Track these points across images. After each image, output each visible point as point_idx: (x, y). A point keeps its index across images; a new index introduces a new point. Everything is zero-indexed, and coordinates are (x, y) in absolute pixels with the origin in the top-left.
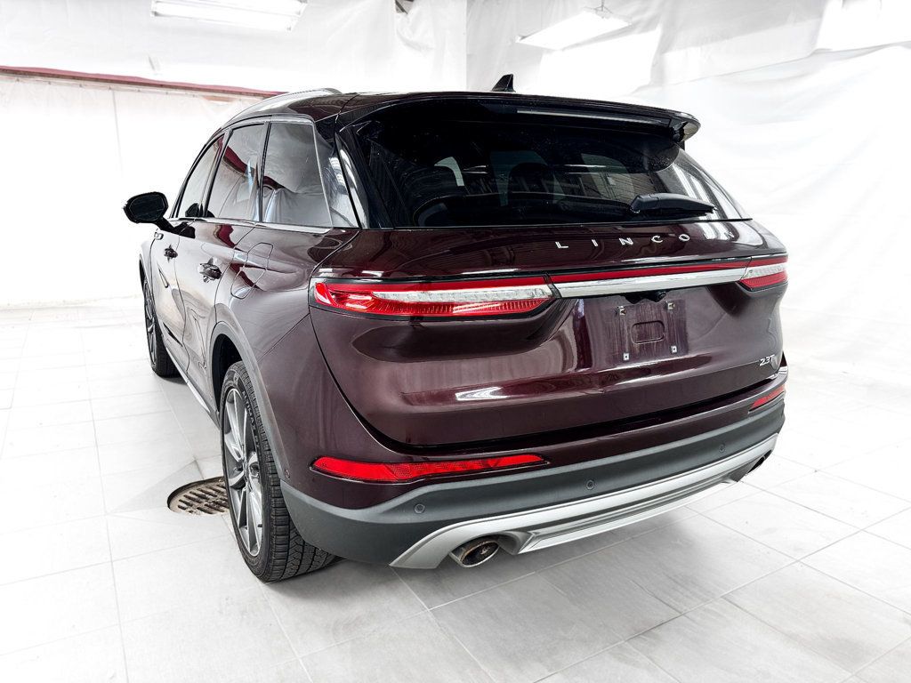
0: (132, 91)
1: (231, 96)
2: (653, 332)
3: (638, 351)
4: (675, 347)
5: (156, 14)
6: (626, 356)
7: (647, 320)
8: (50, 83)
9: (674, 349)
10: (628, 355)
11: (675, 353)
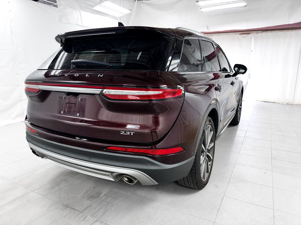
2: (73, 106)
3: (66, 112)
5: (202, 12)
6: (62, 112)
7: (71, 102)
9: (78, 114)
11: (78, 116)
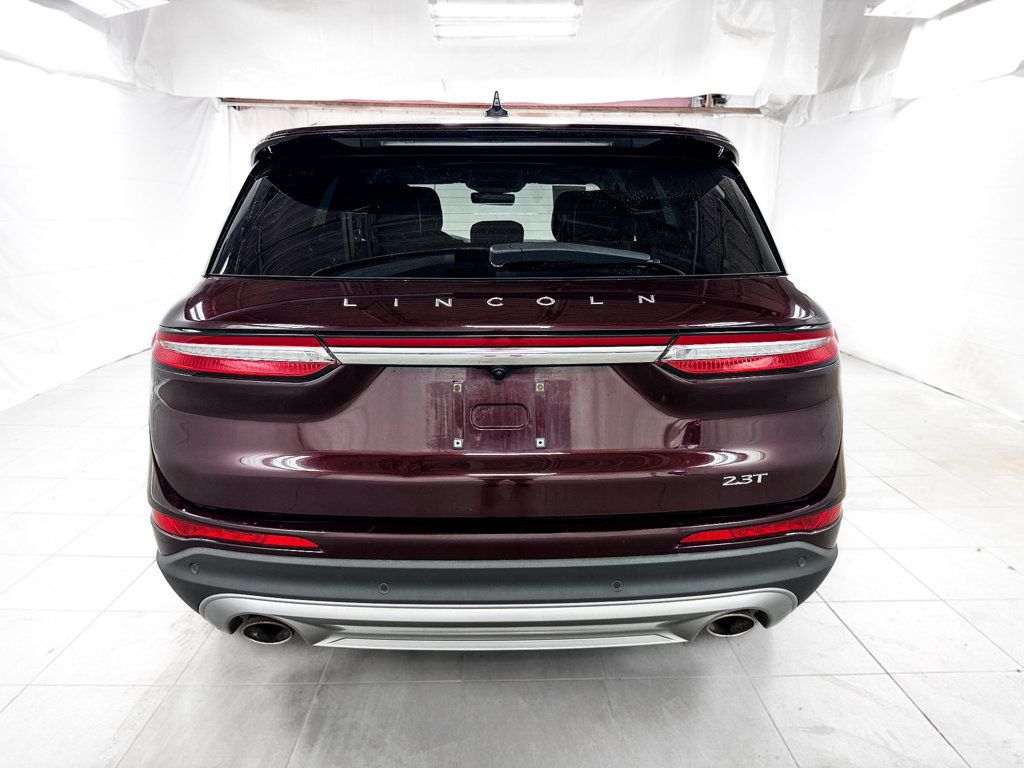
0: (451, 114)
1: (546, 111)
4: (543, 440)
5: (439, 37)
6: (458, 443)
8: (381, 111)
9: (541, 442)
10: (460, 441)
11: (541, 447)
